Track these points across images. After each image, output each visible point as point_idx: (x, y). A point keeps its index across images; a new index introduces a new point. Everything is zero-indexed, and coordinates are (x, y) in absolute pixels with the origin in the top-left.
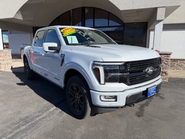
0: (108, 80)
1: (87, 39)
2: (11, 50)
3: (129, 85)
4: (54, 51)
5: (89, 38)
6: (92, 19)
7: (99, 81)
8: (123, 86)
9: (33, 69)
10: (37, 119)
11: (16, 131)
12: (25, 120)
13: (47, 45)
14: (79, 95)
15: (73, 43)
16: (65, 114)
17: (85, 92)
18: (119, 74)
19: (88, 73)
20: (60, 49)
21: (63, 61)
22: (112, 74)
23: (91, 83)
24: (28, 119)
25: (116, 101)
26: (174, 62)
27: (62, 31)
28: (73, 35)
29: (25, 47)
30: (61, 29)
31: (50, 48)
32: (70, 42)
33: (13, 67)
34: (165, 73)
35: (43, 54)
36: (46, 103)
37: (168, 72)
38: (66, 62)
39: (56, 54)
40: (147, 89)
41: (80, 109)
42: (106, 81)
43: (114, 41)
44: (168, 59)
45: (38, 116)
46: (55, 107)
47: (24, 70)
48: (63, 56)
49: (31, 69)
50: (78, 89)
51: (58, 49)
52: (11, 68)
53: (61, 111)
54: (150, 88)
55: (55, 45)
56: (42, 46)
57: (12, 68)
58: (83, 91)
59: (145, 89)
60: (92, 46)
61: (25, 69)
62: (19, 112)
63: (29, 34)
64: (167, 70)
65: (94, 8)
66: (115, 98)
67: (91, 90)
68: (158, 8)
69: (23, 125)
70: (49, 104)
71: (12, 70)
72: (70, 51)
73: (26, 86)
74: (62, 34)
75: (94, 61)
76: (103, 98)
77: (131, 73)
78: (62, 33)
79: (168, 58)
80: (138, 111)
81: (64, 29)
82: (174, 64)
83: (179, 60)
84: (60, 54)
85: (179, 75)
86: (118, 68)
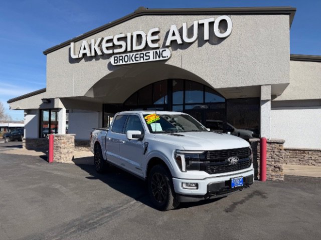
0: (189, 168)
1: (173, 124)
2: (75, 135)
3: (210, 173)
4: (137, 139)
5: (175, 123)
6: (183, 92)
7: (181, 167)
8: (203, 174)
9: (108, 160)
10: (119, 209)
11: (101, 217)
12: (108, 209)
13: (130, 133)
14: (162, 184)
15: (157, 130)
16: (146, 207)
17: (168, 179)
18: (199, 162)
19: (171, 161)
20: (143, 137)
21: (146, 149)
22: (193, 162)
23: (173, 170)
24: (110, 209)
25: (197, 189)
26: (303, 153)
27: (146, 118)
28: (158, 122)
29: (93, 131)
30: (144, 116)
31: (134, 136)
32: (154, 130)
33: (75, 158)
34: (279, 168)
35: (124, 142)
36: (125, 196)
37: (283, 168)
38: (149, 150)
39: (139, 142)
40: (231, 179)
41: (163, 200)
42: (188, 169)
43: (203, 127)
44: (281, 150)
45: (119, 207)
46: (135, 201)
47: (93, 161)
48: (147, 144)
49: (105, 159)
50: (160, 178)
51: (142, 137)
52: (71, 159)
53: (142, 204)
54: (234, 178)
55: (139, 133)
56: (125, 133)
57: (73, 159)
58: (166, 179)
59: (229, 179)
60: (175, 135)
61: (95, 160)
62: (99, 204)
63: (98, 113)
64: (281, 165)
65: (184, 80)
66: (197, 185)
67: (173, 177)
68: (262, 87)
69: (106, 213)
70: (129, 198)
71: (74, 162)
72: (153, 139)
73: (98, 181)
74: (146, 122)
75: (177, 150)
76: (184, 186)
77: (211, 161)
78: (145, 120)
79: (280, 148)
80: (229, 207)
81: (148, 116)
82: (304, 156)
83: (310, 150)
84: (143, 142)
85: (308, 173)
86: (198, 157)
